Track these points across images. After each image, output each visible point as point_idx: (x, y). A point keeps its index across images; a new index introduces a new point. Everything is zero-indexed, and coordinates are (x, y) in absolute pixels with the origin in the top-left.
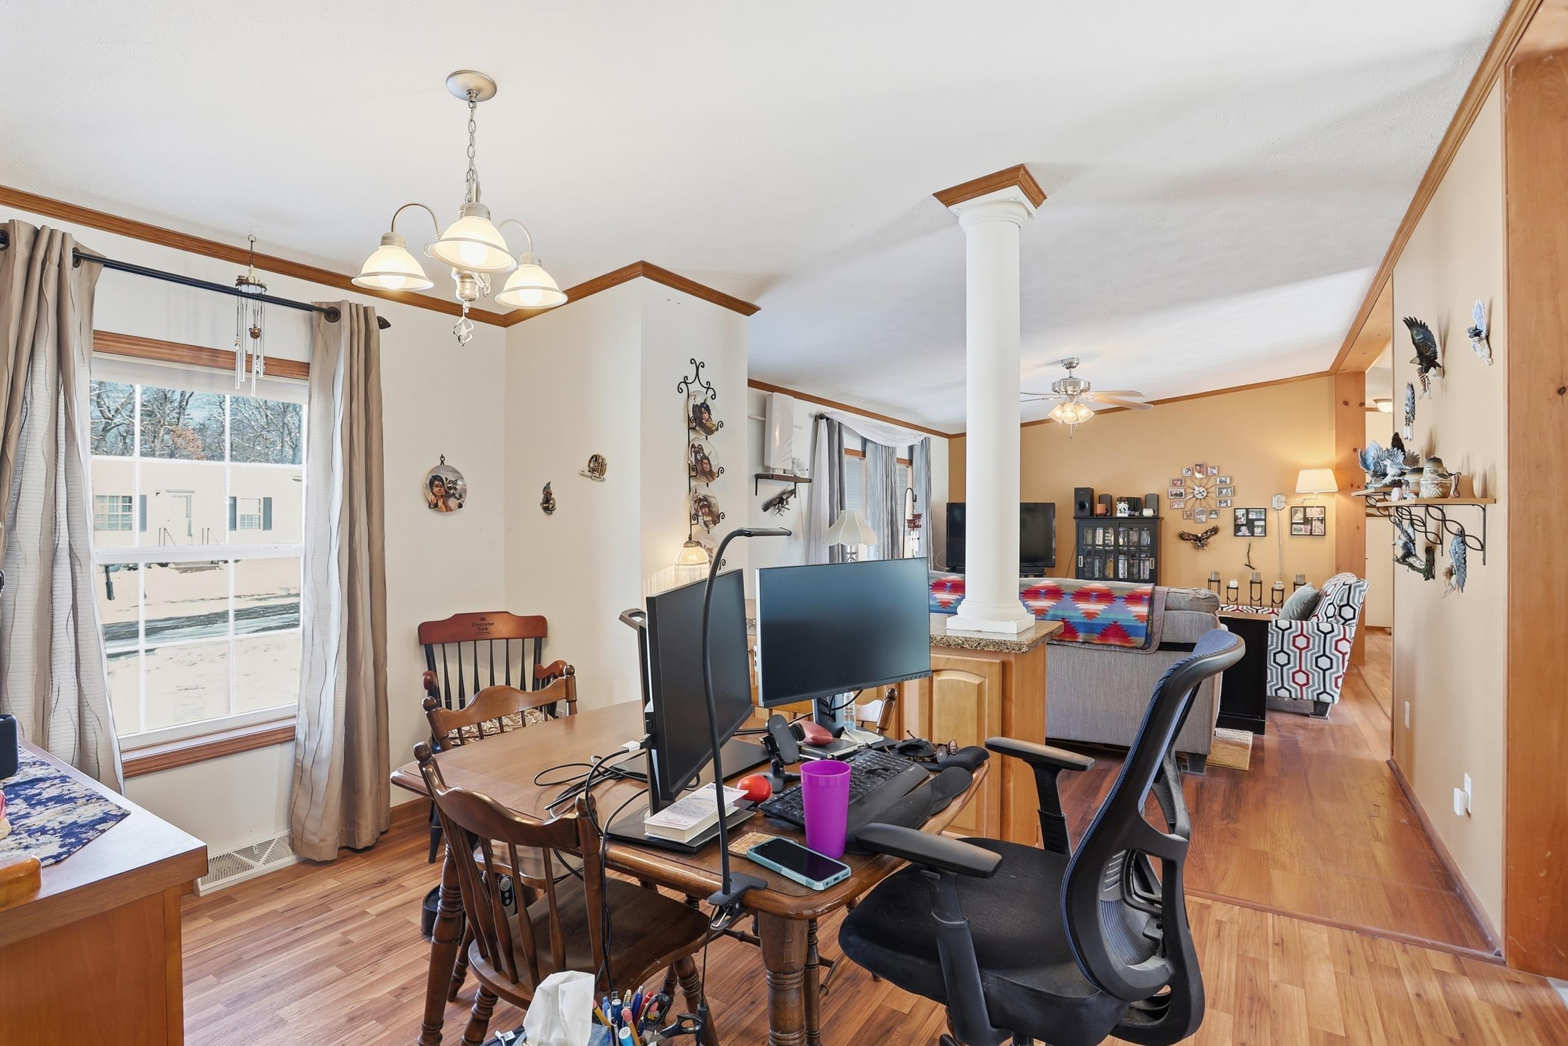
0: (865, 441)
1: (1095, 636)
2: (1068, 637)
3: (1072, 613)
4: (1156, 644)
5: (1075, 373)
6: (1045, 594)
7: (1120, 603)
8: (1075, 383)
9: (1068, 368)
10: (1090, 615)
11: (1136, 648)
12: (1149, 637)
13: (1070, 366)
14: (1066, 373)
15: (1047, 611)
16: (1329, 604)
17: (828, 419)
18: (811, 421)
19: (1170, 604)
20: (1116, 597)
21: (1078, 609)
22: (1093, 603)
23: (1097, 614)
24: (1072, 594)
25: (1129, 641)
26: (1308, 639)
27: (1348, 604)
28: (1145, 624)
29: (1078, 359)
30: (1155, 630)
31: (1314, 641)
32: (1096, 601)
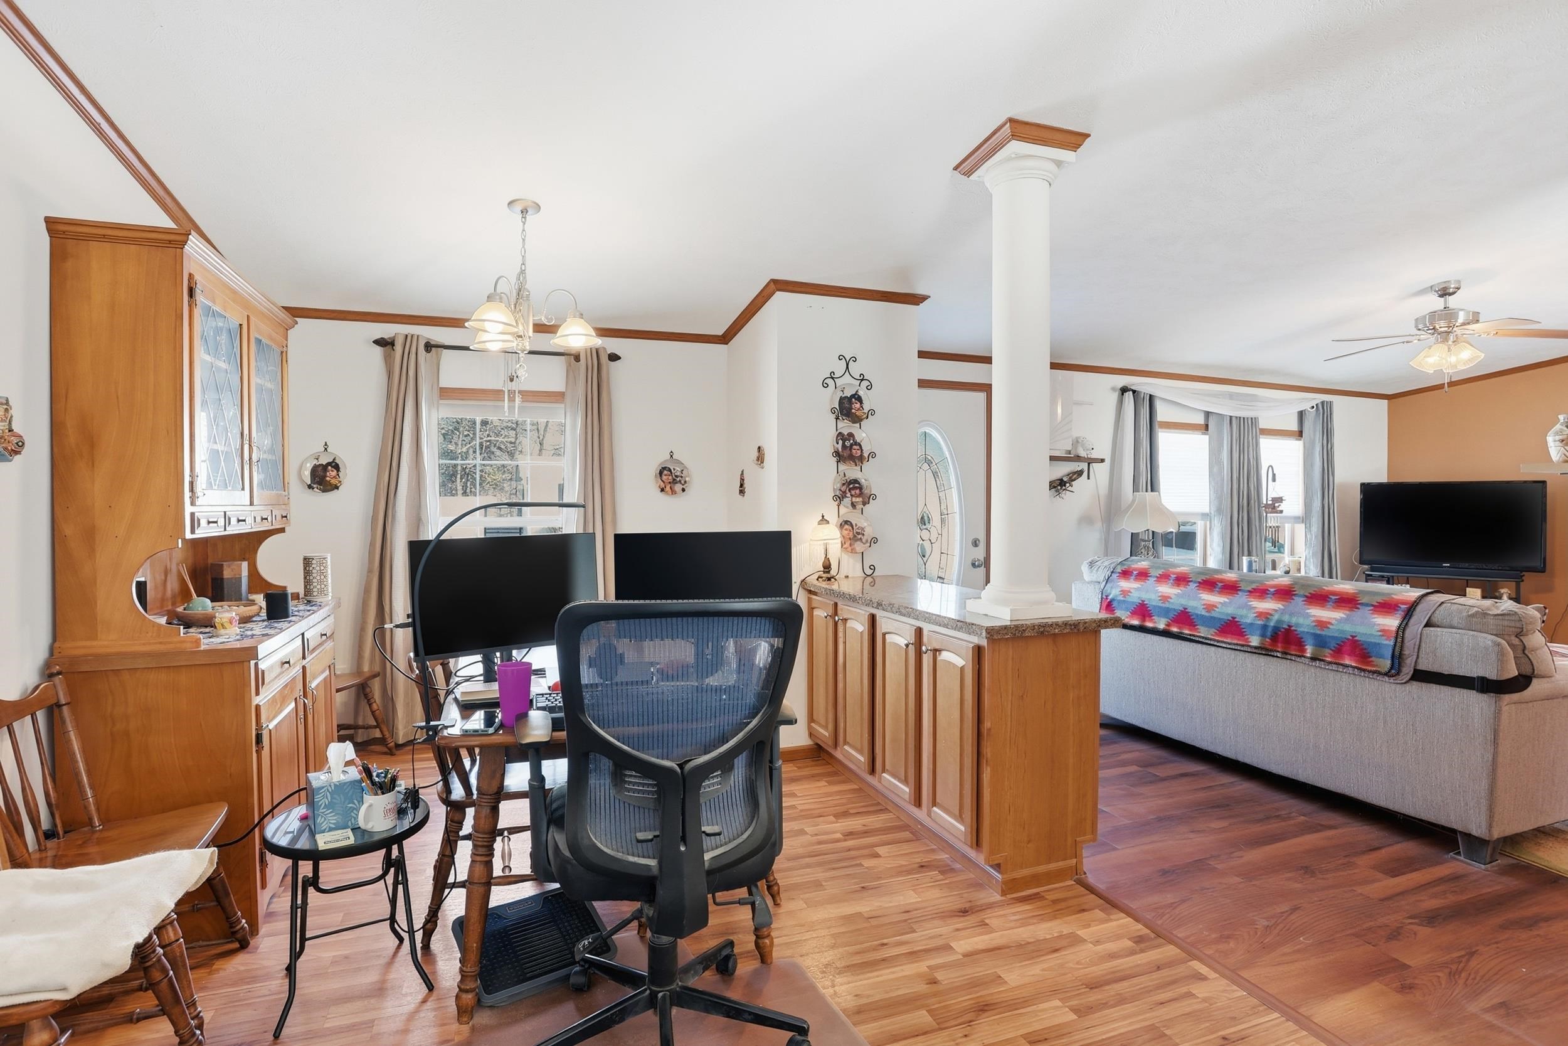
0: (1207, 414)
1: (1327, 652)
2: (1295, 650)
3: (1301, 621)
4: (1407, 671)
5: (1452, 301)
6: (1273, 594)
7: (1365, 612)
8: (1449, 315)
9: (1441, 296)
10: (1322, 624)
11: (1379, 673)
12: (1398, 658)
13: (1444, 293)
14: (1438, 303)
15: (1271, 615)
17: (1134, 392)
18: (1115, 396)
19: (1435, 620)
20: (1360, 604)
21: (1308, 616)
22: (1329, 610)
23: (1332, 625)
24: (1307, 597)
25: (1369, 663)
28: (1392, 643)
29: (1459, 282)
30: (1406, 652)
32: (1334, 607)
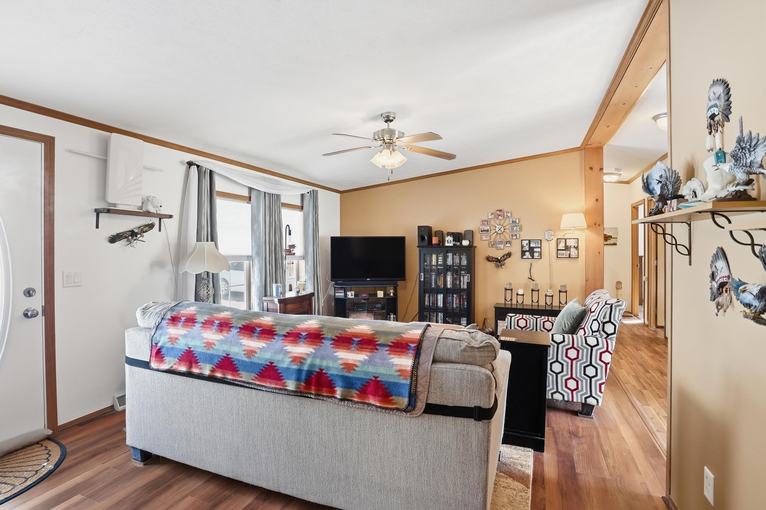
0: (251, 189)
1: (354, 392)
2: (327, 392)
3: (331, 364)
4: (421, 405)
5: (392, 125)
6: (305, 338)
7: (383, 352)
8: (391, 132)
9: (386, 121)
10: (349, 367)
11: (398, 409)
12: (413, 396)
13: (388, 120)
14: (385, 126)
15: (305, 359)
16: (594, 320)
17: (198, 166)
19: (437, 357)
20: (378, 345)
21: (336, 359)
22: (353, 352)
23: (357, 366)
24: (333, 340)
25: (390, 402)
26: (578, 351)
27: (610, 321)
28: (408, 382)
29: (394, 114)
30: (420, 389)
31: (583, 352)
32: (358, 350)
